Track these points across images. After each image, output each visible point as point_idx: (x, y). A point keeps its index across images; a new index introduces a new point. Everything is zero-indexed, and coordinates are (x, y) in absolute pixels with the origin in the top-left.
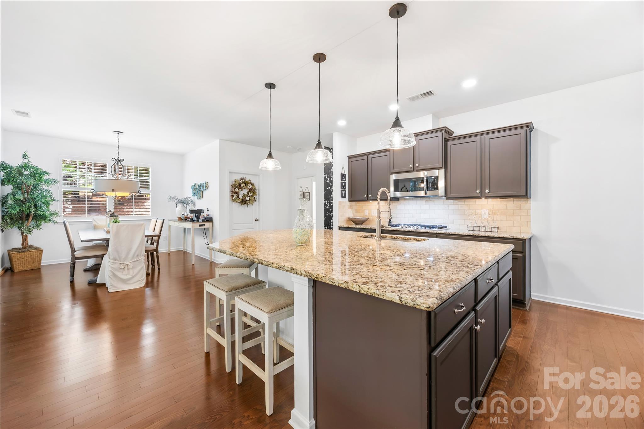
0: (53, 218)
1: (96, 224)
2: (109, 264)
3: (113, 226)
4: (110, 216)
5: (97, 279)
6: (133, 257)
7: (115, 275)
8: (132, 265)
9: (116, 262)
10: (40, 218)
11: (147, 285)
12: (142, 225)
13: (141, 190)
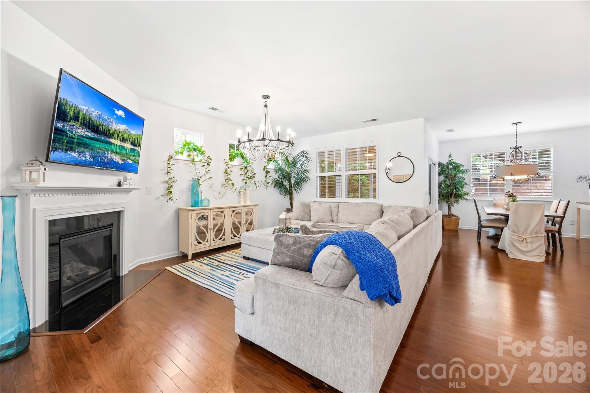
0: (466, 197)
1: (496, 202)
2: (509, 235)
3: (512, 204)
4: (509, 196)
5: (498, 245)
6: (532, 233)
7: (514, 245)
8: (530, 240)
9: (515, 234)
10: (458, 196)
11: (547, 261)
12: (542, 204)
13: (540, 171)
